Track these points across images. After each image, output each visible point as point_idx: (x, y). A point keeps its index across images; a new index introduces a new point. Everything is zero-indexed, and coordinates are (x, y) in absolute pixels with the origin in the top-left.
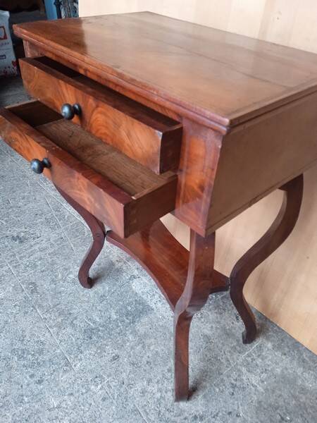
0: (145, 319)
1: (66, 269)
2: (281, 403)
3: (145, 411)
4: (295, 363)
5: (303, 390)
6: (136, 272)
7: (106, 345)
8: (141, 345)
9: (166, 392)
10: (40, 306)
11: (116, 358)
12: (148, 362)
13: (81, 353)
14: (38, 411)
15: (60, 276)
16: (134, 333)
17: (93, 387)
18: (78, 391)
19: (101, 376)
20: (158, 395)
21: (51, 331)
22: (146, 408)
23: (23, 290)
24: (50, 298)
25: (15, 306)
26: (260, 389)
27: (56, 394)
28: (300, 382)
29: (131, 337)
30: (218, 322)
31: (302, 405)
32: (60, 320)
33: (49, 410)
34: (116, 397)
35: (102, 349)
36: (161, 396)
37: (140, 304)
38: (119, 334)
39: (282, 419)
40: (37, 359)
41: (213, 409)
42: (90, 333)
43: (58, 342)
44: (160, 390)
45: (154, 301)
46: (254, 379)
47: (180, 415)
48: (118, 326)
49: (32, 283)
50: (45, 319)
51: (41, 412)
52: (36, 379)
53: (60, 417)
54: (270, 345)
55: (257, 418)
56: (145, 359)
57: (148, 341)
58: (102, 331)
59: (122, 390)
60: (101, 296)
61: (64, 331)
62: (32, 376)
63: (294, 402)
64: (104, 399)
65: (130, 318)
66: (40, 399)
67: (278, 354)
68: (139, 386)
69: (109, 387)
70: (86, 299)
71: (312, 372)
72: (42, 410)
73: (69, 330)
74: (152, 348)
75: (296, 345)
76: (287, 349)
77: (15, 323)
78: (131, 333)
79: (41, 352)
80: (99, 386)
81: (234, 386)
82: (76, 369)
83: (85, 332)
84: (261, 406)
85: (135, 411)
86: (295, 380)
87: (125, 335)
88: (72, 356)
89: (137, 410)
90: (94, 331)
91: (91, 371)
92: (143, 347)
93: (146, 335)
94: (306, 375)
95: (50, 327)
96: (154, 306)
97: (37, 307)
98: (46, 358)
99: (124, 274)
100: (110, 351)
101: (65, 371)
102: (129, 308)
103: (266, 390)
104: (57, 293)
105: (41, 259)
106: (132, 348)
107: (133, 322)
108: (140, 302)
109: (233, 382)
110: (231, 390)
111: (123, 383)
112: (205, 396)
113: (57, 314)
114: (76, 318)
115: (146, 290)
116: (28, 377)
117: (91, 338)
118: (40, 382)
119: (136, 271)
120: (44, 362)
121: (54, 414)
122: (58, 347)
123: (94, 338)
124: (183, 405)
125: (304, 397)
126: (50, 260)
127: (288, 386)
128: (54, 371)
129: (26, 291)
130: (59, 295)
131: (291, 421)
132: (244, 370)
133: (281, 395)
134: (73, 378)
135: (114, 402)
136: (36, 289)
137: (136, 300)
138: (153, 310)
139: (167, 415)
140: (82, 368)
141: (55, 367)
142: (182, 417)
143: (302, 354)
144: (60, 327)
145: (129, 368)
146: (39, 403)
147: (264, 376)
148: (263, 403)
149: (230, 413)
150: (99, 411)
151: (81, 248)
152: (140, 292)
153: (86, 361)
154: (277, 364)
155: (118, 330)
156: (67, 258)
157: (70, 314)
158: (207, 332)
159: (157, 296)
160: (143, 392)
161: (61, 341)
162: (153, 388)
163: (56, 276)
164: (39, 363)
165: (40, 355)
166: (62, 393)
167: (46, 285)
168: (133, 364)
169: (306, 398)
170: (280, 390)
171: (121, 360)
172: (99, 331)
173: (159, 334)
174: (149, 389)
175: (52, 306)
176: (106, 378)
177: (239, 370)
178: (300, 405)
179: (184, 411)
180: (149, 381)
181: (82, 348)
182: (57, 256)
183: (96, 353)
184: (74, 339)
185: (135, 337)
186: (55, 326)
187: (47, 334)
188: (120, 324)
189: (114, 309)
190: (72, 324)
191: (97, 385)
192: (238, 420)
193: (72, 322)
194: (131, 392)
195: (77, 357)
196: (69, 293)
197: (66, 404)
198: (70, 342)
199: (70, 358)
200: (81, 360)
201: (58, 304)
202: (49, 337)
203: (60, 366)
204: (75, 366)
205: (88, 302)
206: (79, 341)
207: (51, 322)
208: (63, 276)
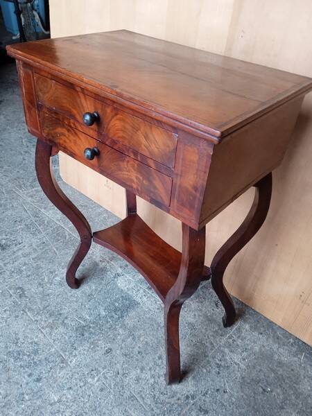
0: (132, 313)
1: (52, 273)
2: (262, 377)
3: (141, 396)
4: (271, 341)
5: (280, 363)
6: (120, 271)
7: (99, 340)
8: (131, 338)
9: (159, 377)
10: (30, 309)
11: (109, 351)
12: (139, 352)
13: (75, 349)
14: (40, 407)
15: (46, 280)
16: (124, 326)
17: (90, 380)
18: (76, 385)
19: (96, 369)
20: (152, 381)
21: (44, 331)
22: (142, 393)
23: (11, 296)
24: (39, 301)
25: (5, 311)
26: (243, 366)
27: (56, 389)
28: (276, 357)
29: (121, 331)
30: (201, 310)
31: (280, 377)
32: (51, 321)
33: (51, 405)
34: (112, 386)
35: (94, 344)
36: (154, 382)
37: (126, 300)
38: (110, 328)
39: (264, 390)
40: (33, 359)
41: (202, 388)
42: (82, 330)
43: (52, 341)
44: (153, 376)
45: (139, 295)
46: (236, 358)
47: (173, 397)
48: (108, 322)
49: (20, 288)
50: (37, 321)
51: (42, 407)
52: (34, 377)
53: (62, 410)
54: (247, 327)
55: (242, 392)
56: (136, 349)
57: (137, 334)
58: (93, 328)
59: (118, 380)
60: (89, 295)
61: (56, 331)
62: (30, 375)
63: (273, 375)
64: (102, 390)
65: (119, 313)
66: (41, 396)
67: (256, 334)
68: (133, 374)
69: (106, 378)
70: (75, 299)
71: (286, 347)
72: (44, 405)
73: (61, 329)
74: (141, 339)
75: (271, 325)
76: (262, 329)
77: (7, 327)
78: (121, 327)
79: (36, 352)
80: (96, 379)
81: (219, 366)
82: (72, 365)
83: (77, 330)
84: (244, 381)
85: (132, 397)
86: (272, 356)
87: (115, 329)
88: (67, 353)
89: (133, 396)
90: (86, 328)
91: (87, 366)
92: (134, 339)
93: (135, 328)
94: (281, 350)
95: (43, 328)
96: (140, 301)
97: (27, 310)
98: (42, 357)
99: (108, 273)
100: (103, 345)
101: (62, 368)
102: (117, 304)
103: (248, 366)
104: (45, 296)
105: (25, 264)
106: (123, 341)
107: (122, 317)
108: (127, 298)
109: (218, 362)
110: (217, 370)
111: (118, 373)
112: (194, 378)
113: (47, 316)
114: (66, 318)
115: (130, 286)
116: (26, 377)
117: (83, 335)
118: (38, 380)
119: (119, 269)
120: (40, 361)
121: (55, 407)
122: (52, 346)
123: (86, 335)
124: (175, 387)
125: (281, 370)
126: (34, 265)
127: (266, 362)
128: (51, 368)
129: (14, 296)
130: (48, 297)
131: (271, 391)
132: (226, 350)
133: (261, 370)
134: (70, 374)
135: (112, 391)
136: (24, 294)
137: (122, 297)
138: (139, 304)
139: (162, 398)
140: (78, 363)
141: (51, 365)
142: (175, 398)
143: (276, 332)
144: (52, 328)
145: (122, 359)
146: (40, 400)
147: (245, 354)
148: (246, 379)
149: (218, 390)
150: (98, 401)
152: (125, 288)
153: (81, 357)
154: (255, 342)
155: (108, 325)
156: (52, 261)
157: (60, 314)
158: (191, 320)
159: (141, 291)
160: (138, 379)
161: (54, 341)
162: (147, 375)
163: (43, 280)
164: (35, 363)
165: (35, 355)
166: (61, 388)
167: (33, 289)
168: (126, 355)
169: (283, 371)
170: (260, 365)
171: (114, 353)
172: (90, 327)
173: (147, 326)
174: (143, 376)
175: (42, 308)
176: (100, 369)
177: (222, 352)
178: (278, 377)
179: (177, 393)
180: (142, 369)
181: (75, 345)
182: (42, 260)
183: (89, 348)
184: (67, 337)
185: (125, 330)
186: (46, 327)
187: (40, 335)
188: (109, 320)
189: (102, 306)
190: (63, 324)
191: (94, 378)
192: (226, 396)
193: (63, 321)
194: (127, 380)
195: (71, 353)
196: (57, 294)
197: (66, 398)
198: (63, 341)
199: (65, 355)
200: (75, 356)
201: (48, 306)
202: (42, 337)
203: (57, 364)
204: (71, 362)
205: (77, 302)
206: (71, 338)
207: (43, 323)
208: (49, 279)
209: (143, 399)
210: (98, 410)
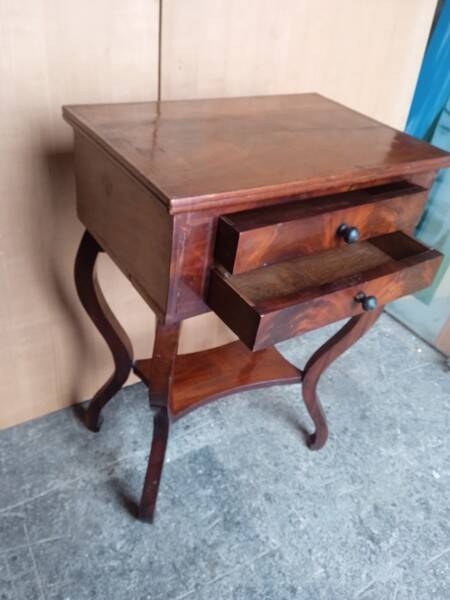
0: (220, 458)
1: (102, 553)
7: (250, 505)
8: (254, 468)
11: (268, 497)
12: (276, 466)
13: (258, 536)
14: (330, 591)
15: (114, 563)
16: (237, 472)
17: (302, 527)
18: (306, 543)
19: (290, 516)
20: (311, 463)
21: (219, 576)
24: (159, 579)
27: (308, 570)
29: (243, 477)
32: (203, 564)
33: (328, 577)
35: (255, 512)
36: (312, 461)
37: (196, 458)
38: (236, 489)
40: (261, 595)
42: (230, 523)
43: (238, 566)
44: (306, 461)
45: (194, 442)
48: (226, 489)
50: (196, 586)
51: (330, 589)
52: (289, 596)
53: (336, 566)
56: (271, 467)
57: (250, 461)
58: (230, 508)
59: (306, 496)
60: (173, 504)
61: (223, 558)
64: (315, 516)
65: (215, 473)
66: (316, 590)
68: (303, 480)
69: (302, 509)
70: (173, 525)
72: (327, 587)
73: (222, 551)
74: (259, 458)
78: (237, 475)
79: (251, 591)
80: (301, 519)
82: (279, 544)
83: (229, 530)
85: (327, 487)
87: (239, 483)
88: (261, 548)
89: (326, 486)
90: (228, 518)
91: (282, 527)
92: (257, 466)
93: (243, 461)
95: (212, 577)
96: (202, 445)
98: (260, 582)
99: (140, 468)
100: (258, 502)
101: (281, 557)
102: (200, 472)
104: (151, 569)
106: (257, 478)
107: (222, 470)
108: (194, 457)
113: (192, 568)
114: (204, 541)
115: (176, 448)
117: (238, 523)
118: (293, 590)
119: (138, 452)
120: (266, 586)
121: (332, 572)
122: (246, 566)
123: (239, 519)
126: (68, 581)
128: (280, 572)
130: (156, 564)
134: (290, 548)
135: (318, 506)
137: (190, 462)
138: (208, 446)
141: (274, 572)
144: (216, 564)
145: (281, 485)
146: (320, 590)
151: (56, 527)
153: (270, 531)
155: (231, 490)
156: (74, 551)
157: (195, 549)
158: (245, 403)
159: (188, 438)
160: (308, 476)
161: (238, 563)
162: (304, 467)
163: (113, 569)
164: (268, 594)
165: (255, 592)
166: (307, 562)
167: (129, 587)
171: (271, 492)
172: (228, 512)
173: (242, 447)
174: (305, 469)
175: (175, 576)
176: (290, 512)
180: (297, 468)
181: (252, 535)
182: (61, 567)
183: (259, 519)
184: (237, 546)
185: (242, 472)
186: (212, 571)
187: (224, 582)
188: (222, 486)
189: (198, 490)
190: (213, 546)
191: (299, 522)
192: (333, 408)
193: (209, 546)
194: (307, 487)
195: (263, 542)
196: (154, 549)
197: (322, 557)
198: (241, 551)
199: (264, 551)
200: (267, 538)
201: (174, 565)
202: (229, 580)
203: (274, 564)
204: (274, 545)
205: (179, 523)
206: (241, 539)
207: (204, 576)
208: (115, 558)
209: (329, 478)
210: (337, 525)
